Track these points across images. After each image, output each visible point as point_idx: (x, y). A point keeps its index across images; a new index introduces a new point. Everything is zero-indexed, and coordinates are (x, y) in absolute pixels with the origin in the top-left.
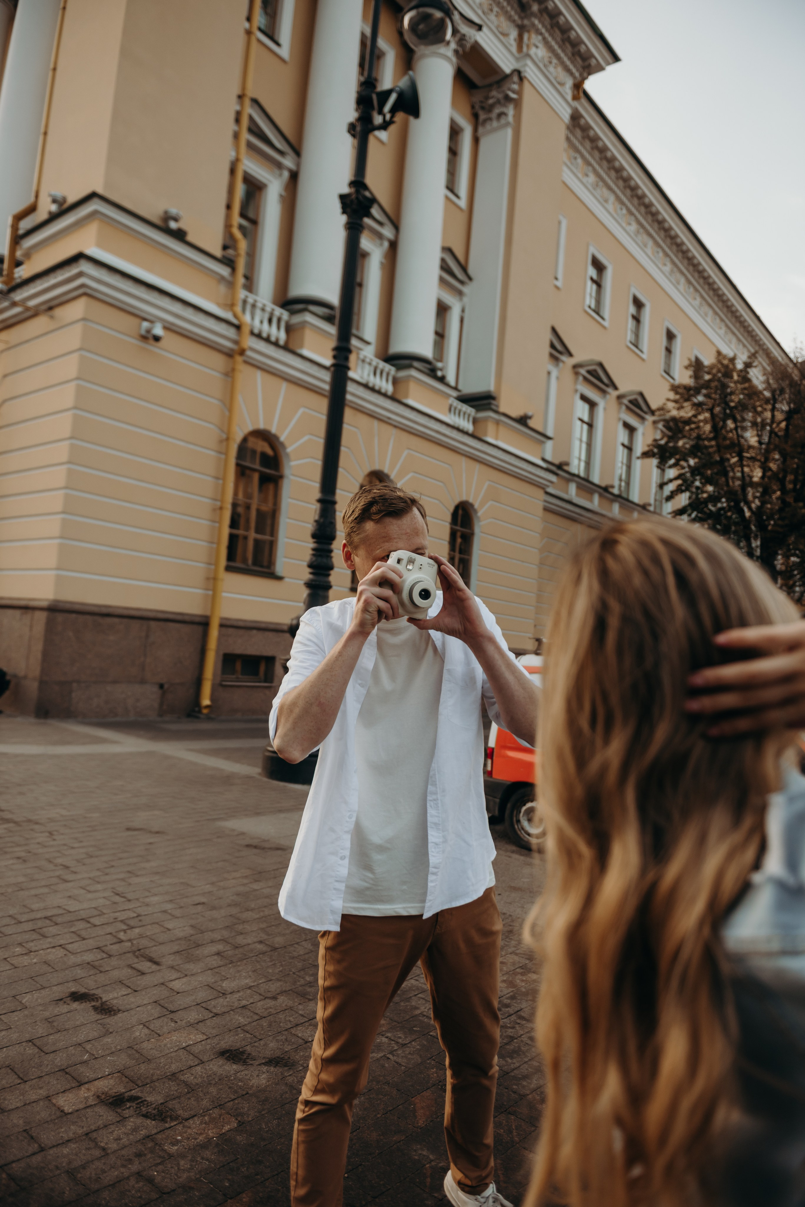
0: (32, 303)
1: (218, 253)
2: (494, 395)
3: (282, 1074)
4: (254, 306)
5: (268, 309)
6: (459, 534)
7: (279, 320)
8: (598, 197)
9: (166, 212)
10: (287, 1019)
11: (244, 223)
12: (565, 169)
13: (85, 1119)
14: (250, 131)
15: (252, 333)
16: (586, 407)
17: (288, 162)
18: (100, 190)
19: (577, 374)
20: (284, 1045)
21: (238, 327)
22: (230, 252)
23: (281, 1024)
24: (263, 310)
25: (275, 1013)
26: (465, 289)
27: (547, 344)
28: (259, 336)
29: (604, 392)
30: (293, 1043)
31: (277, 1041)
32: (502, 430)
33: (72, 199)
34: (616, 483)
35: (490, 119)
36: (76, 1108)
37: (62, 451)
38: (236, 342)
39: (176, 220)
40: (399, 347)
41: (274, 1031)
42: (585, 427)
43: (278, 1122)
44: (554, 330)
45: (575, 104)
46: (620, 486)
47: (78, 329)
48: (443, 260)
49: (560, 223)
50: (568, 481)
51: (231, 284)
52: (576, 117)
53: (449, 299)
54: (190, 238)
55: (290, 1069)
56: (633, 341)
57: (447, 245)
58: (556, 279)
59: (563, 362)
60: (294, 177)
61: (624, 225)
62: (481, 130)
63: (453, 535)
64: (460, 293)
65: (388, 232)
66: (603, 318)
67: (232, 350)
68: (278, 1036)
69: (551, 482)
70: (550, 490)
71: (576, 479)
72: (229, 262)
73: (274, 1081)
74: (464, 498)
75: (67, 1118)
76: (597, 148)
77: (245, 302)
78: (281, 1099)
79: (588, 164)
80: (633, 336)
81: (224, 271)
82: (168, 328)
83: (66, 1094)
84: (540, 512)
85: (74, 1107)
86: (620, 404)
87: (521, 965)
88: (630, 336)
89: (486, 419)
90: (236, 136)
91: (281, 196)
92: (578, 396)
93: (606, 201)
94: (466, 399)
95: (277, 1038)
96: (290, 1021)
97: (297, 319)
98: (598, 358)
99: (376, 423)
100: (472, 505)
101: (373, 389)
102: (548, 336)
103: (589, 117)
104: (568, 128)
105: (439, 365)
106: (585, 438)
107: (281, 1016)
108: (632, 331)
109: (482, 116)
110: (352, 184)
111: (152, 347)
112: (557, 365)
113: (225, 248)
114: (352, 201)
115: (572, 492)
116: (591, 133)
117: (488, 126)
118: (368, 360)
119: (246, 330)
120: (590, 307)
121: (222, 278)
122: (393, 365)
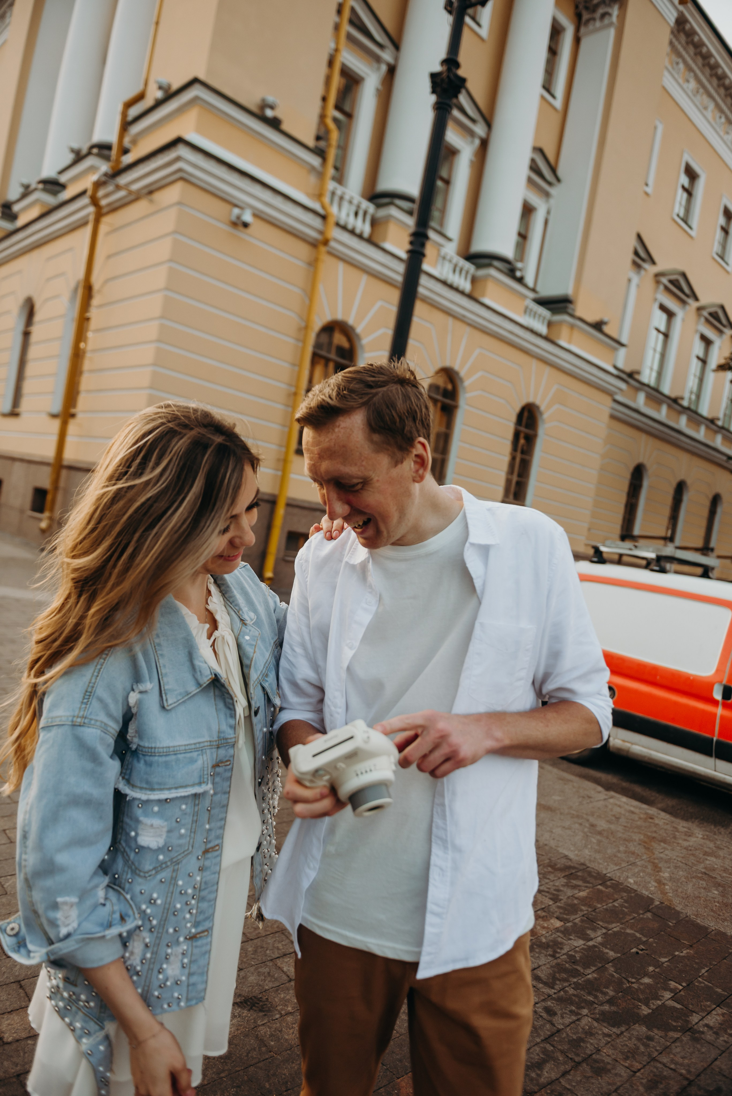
0: (135, 187)
1: (311, 142)
2: (572, 298)
3: (255, 1022)
4: (341, 198)
5: (355, 202)
6: (522, 435)
7: (365, 213)
8: (698, 104)
9: (263, 100)
10: (276, 945)
11: (338, 115)
12: (666, 73)
13: (22, 1054)
14: (351, 22)
15: (338, 224)
16: (664, 317)
17: (387, 56)
18: (202, 77)
19: (658, 282)
20: (265, 980)
21: (324, 218)
22: (322, 144)
23: (268, 952)
24: (350, 202)
25: (264, 935)
26: (552, 191)
27: (631, 250)
28: (344, 228)
29: (683, 302)
30: (276, 979)
31: (259, 974)
32: (576, 334)
33: (176, 85)
34: (687, 395)
35: (594, 19)
36: (18, 1037)
37: (152, 330)
38: (321, 233)
39: (272, 107)
40: (479, 246)
41: (258, 960)
42: (661, 337)
43: (236, 1092)
44: (639, 237)
45: (681, 8)
46: (690, 399)
47: (172, 214)
48: (533, 161)
49: (655, 128)
50: (637, 390)
51: (321, 175)
52: (681, 22)
53: (535, 200)
54: (285, 127)
55: (265, 1015)
56: (719, 253)
57: (539, 145)
58: (647, 185)
59: (645, 269)
60: (392, 70)
61: (722, 133)
62: (583, 30)
63: (517, 435)
64: (547, 195)
65: (480, 130)
66: (690, 228)
67: (316, 240)
68: (261, 967)
69: (620, 389)
70: (619, 398)
71: (647, 388)
72: (321, 153)
73: (244, 1030)
74: (531, 400)
75: (4, 1050)
76: (701, 54)
77: (333, 193)
78: (246, 1058)
79: (690, 69)
80: (720, 248)
81: (315, 161)
82: (257, 215)
83: (12, 1016)
84: (606, 418)
85: (15, 1035)
86: (699, 315)
87: (543, 906)
88: (716, 248)
89: (561, 323)
90: (337, 27)
91: (378, 90)
92: (656, 306)
93: (706, 108)
94: (544, 302)
95: (260, 970)
96: (278, 949)
97: (382, 213)
98: (681, 267)
99: (450, 320)
100: (538, 407)
101: (451, 287)
102: (632, 243)
103: (695, 22)
104: (672, 32)
105: (519, 265)
106: (659, 348)
107: (270, 940)
108: (719, 243)
109: (585, 16)
110: (444, 62)
111: (241, 233)
112: (638, 273)
113: (318, 138)
114: (442, 80)
115: (640, 401)
116: (696, 39)
117: (591, 27)
118: (448, 257)
119: (331, 221)
120: (678, 215)
121: (313, 168)
122: (473, 263)
